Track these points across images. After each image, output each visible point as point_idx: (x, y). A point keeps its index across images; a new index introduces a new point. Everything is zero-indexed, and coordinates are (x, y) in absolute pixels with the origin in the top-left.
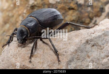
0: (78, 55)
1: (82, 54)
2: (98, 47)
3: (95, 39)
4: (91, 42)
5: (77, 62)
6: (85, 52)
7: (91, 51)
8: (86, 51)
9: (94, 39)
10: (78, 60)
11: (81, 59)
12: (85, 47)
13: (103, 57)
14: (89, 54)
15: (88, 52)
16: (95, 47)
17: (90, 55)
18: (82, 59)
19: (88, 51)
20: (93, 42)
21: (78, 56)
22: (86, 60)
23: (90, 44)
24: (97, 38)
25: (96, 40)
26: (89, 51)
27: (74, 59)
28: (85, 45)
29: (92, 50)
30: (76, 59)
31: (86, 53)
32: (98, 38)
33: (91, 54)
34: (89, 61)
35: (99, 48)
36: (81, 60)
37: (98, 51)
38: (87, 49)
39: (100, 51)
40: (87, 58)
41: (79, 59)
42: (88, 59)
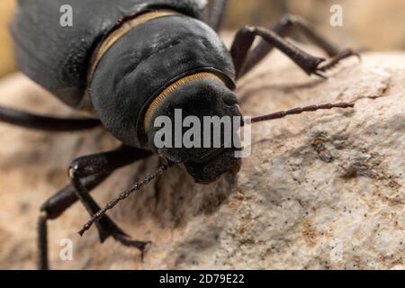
0: (248, 217)
1: (273, 214)
2: (378, 183)
3: (368, 133)
4: (340, 152)
5: (239, 254)
6: (291, 203)
7: (328, 204)
8: (300, 201)
9: (357, 137)
10: (243, 242)
11: (260, 242)
12: (296, 174)
13: (389, 254)
14: (317, 219)
15: (314, 209)
16: (362, 181)
17: (319, 228)
18: (269, 245)
19: (313, 204)
20: (354, 152)
21: (247, 224)
22: (288, 255)
23: (336, 163)
24: (380, 131)
25: (370, 139)
26: (320, 204)
27: (223, 234)
28: (298, 161)
29: (337, 199)
30: (234, 236)
31: (297, 208)
32: (387, 131)
33: (328, 219)
34: (307, 260)
35: (386, 192)
36: (262, 248)
37: (371, 208)
38: (306, 191)
39: (384, 215)
40: (303, 241)
41: (251, 242)
42: (305, 246)
